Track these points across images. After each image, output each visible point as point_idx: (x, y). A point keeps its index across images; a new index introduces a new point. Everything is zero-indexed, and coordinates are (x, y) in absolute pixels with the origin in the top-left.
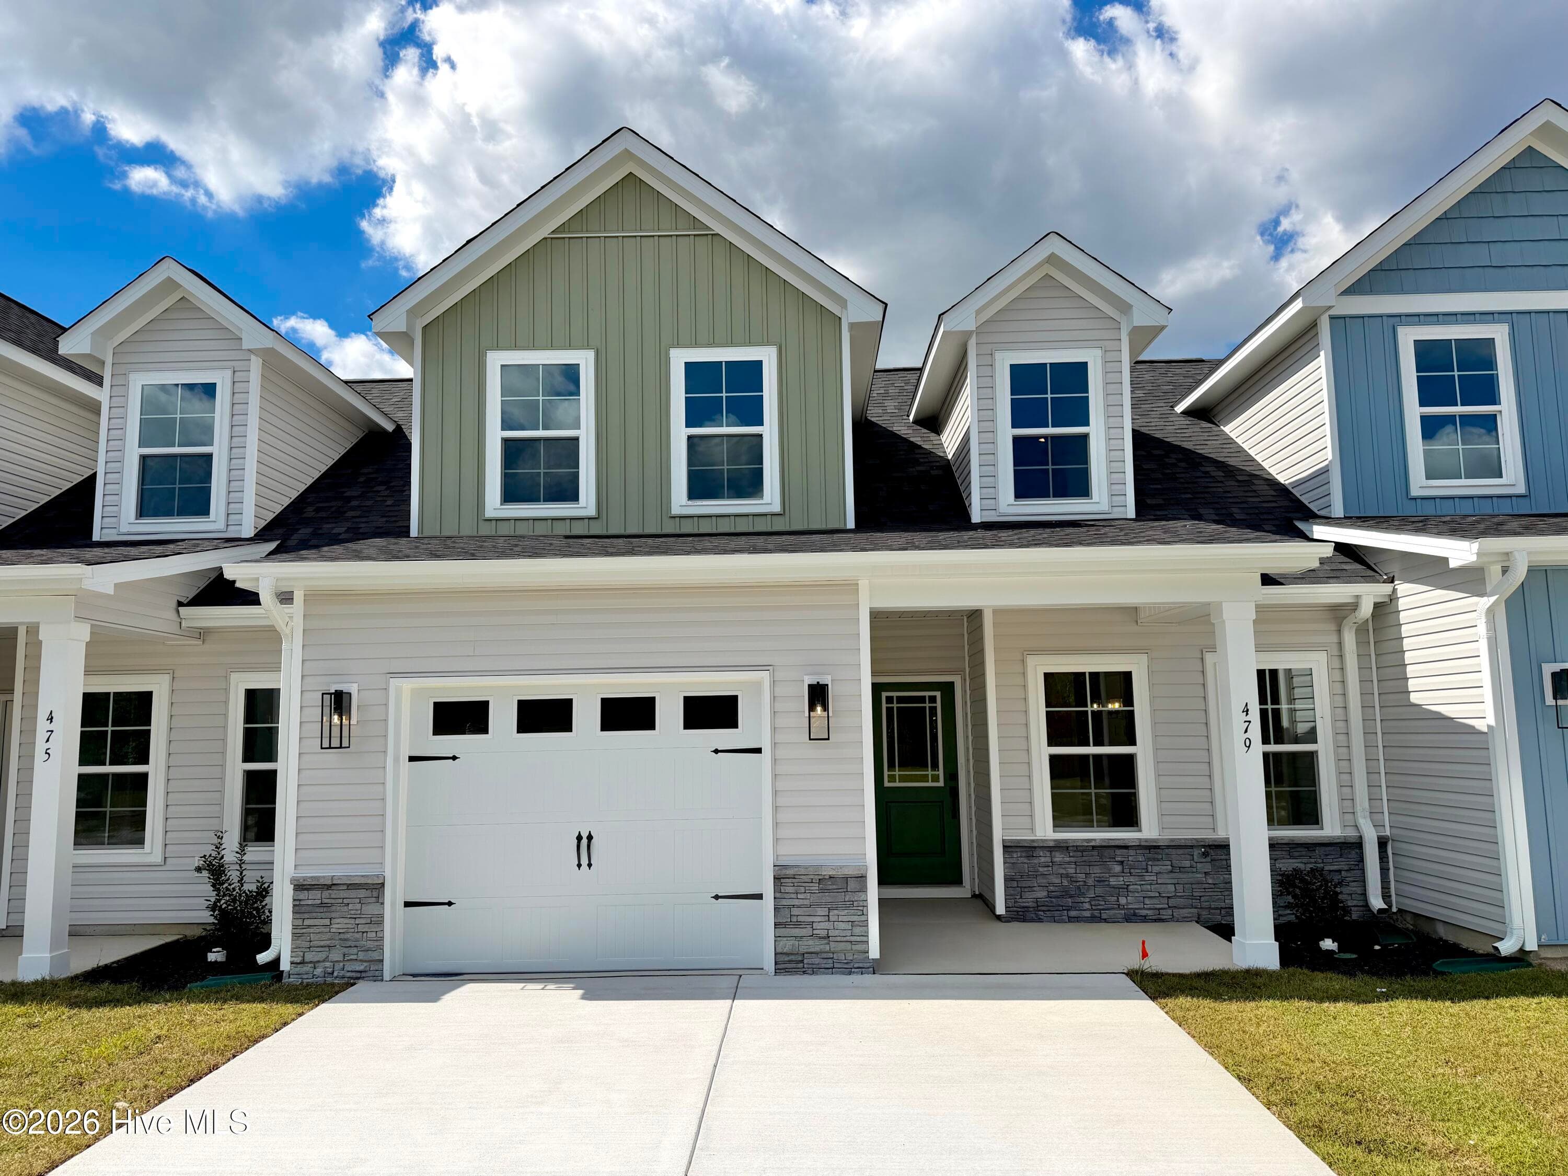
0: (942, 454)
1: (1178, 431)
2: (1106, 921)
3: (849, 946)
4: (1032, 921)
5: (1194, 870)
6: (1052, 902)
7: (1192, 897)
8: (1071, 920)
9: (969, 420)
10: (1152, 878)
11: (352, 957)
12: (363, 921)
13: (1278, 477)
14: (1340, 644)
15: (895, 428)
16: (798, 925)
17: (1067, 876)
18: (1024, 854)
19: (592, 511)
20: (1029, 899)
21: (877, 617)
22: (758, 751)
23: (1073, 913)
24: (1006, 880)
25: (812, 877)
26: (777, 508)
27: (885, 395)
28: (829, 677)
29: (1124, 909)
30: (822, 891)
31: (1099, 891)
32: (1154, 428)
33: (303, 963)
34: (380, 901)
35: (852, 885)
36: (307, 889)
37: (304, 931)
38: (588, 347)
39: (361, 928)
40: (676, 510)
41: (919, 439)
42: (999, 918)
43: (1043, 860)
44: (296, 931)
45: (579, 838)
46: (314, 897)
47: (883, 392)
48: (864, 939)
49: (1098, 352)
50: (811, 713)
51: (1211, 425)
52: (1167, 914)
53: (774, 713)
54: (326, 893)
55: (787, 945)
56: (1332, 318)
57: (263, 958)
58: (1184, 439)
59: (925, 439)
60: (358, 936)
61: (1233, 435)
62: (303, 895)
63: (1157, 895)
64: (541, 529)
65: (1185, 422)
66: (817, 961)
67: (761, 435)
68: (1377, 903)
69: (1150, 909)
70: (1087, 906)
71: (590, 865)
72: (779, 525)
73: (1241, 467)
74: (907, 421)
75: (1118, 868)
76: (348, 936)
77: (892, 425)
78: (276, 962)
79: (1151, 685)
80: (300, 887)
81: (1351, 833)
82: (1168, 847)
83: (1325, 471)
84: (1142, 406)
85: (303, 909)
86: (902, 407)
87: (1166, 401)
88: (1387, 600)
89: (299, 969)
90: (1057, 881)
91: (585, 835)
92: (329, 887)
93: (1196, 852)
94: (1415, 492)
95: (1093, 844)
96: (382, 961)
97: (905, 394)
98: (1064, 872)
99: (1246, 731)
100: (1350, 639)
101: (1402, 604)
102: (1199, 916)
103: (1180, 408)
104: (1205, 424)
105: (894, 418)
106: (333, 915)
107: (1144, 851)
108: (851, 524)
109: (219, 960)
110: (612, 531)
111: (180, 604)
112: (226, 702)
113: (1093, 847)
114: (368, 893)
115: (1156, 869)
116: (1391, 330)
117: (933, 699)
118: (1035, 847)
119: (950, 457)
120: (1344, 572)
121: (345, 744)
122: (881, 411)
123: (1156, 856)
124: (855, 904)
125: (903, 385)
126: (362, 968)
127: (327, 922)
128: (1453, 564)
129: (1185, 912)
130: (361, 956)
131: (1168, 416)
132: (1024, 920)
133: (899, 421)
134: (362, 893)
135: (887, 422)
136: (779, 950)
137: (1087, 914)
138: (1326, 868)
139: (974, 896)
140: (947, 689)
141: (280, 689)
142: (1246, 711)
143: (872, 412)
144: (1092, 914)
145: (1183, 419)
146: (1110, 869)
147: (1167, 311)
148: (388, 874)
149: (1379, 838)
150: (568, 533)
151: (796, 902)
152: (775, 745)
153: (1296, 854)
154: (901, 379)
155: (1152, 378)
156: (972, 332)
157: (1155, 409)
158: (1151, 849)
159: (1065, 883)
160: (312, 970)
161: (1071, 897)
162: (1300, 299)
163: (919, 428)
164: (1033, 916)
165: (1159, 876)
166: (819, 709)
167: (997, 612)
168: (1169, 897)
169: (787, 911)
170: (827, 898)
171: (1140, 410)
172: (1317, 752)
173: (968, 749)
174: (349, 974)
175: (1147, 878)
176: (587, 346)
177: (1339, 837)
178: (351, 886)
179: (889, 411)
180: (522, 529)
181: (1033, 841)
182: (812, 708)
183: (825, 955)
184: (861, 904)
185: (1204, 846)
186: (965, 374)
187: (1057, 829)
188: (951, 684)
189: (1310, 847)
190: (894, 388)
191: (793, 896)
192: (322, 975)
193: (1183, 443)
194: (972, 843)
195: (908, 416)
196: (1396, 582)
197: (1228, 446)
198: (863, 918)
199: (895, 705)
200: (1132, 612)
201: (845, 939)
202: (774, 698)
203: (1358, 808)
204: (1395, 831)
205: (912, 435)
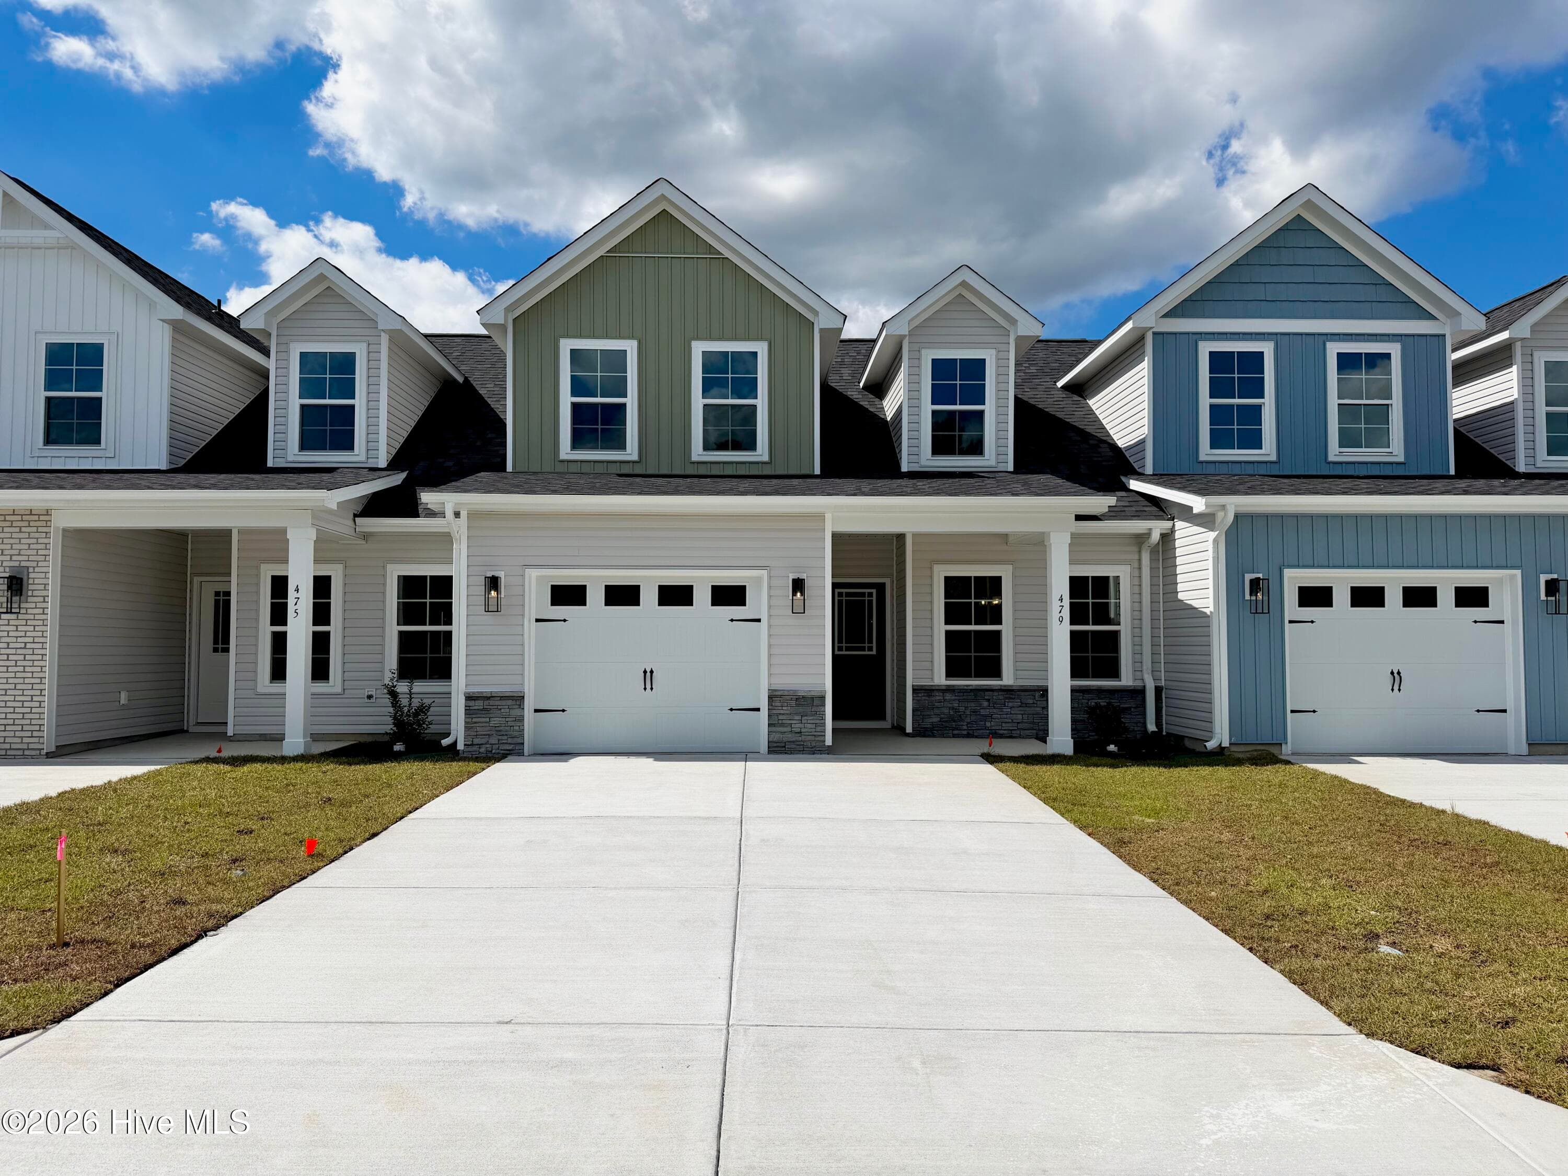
0: (883, 417)
1: (1056, 403)
2: (977, 737)
3: (813, 738)
4: (929, 736)
5: (1036, 705)
6: (942, 725)
7: (1033, 723)
8: (954, 736)
9: (902, 397)
10: (1008, 710)
11: (504, 741)
12: (511, 719)
13: (1117, 442)
14: (1140, 560)
15: (849, 393)
16: (782, 725)
17: (953, 708)
18: (925, 695)
19: (635, 457)
20: (927, 723)
21: (836, 537)
22: (759, 620)
23: (956, 732)
24: (913, 711)
25: (792, 697)
26: (766, 458)
27: (841, 363)
28: (805, 575)
29: (989, 730)
30: (797, 705)
31: (973, 718)
32: (1039, 400)
33: (472, 745)
34: (522, 707)
35: (816, 702)
36: (475, 700)
37: (472, 725)
38: (633, 338)
39: (510, 724)
40: (695, 458)
41: (867, 403)
42: (908, 735)
43: (938, 698)
44: (466, 725)
45: (645, 672)
46: (479, 704)
47: (840, 360)
48: (823, 734)
49: (994, 352)
50: (794, 597)
51: (1080, 399)
52: (1015, 733)
53: (770, 597)
54: (486, 702)
55: (776, 737)
56: (1154, 333)
57: (445, 742)
58: (1058, 410)
59: (871, 403)
60: (508, 728)
61: (1094, 408)
62: (471, 703)
63: (1010, 721)
64: (600, 469)
65: (1062, 396)
66: (794, 746)
67: (756, 406)
68: (1152, 727)
69: (1005, 730)
70: (965, 727)
71: (652, 689)
72: (767, 471)
73: (1094, 434)
74: (858, 387)
75: (985, 704)
76: (501, 728)
77: (845, 390)
78: (455, 743)
79: (1014, 586)
80: (469, 698)
81: (1139, 684)
82: (1019, 690)
83: (1142, 442)
84: (1034, 380)
85: (472, 712)
86: (855, 375)
87: (1052, 377)
88: (1169, 532)
89: (470, 749)
90: (946, 711)
91: (648, 670)
92: (488, 698)
93: (1037, 694)
94: (1202, 458)
95: (971, 688)
96: (523, 744)
97: (857, 363)
98: (951, 706)
99: (1060, 612)
100: (1146, 557)
101: (1177, 535)
102: (1037, 734)
103: (1060, 384)
104: (1076, 398)
105: (848, 384)
106: (491, 716)
107: (1003, 693)
108: (817, 471)
109: (402, 750)
110: (650, 472)
111: (355, 516)
112: (384, 584)
113: (971, 690)
114: (514, 702)
115: (1010, 704)
116: (1194, 343)
117: (870, 595)
118: (933, 690)
119: (889, 419)
120: (1144, 512)
121: (499, 610)
122: (838, 378)
123: (1011, 696)
124: (818, 713)
125: (856, 354)
126: (510, 748)
127: (488, 720)
128: (1195, 511)
129: (1027, 732)
130: (510, 741)
131: (1051, 389)
132: (924, 736)
133: (852, 387)
134: (510, 702)
135: (843, 387)
136: (771, 740)
137: (965, 732)
138: (1121, 706)
139: (893, 727)
140: (881, 588)
141: (452, 576)
142: (1061, 600)
143: (832, 378)
144: (968, 733)
145: (1061, 392)
146: (981, 705)
147: (1042, 325)
148: (526, 691)
149: (1156, 687)
150: (619, 472)
151: (782, 712)
152: (770, 616)
153: (1103, 696)
154: (854, 349)
155: (1045, 356)
156: (905, 336)
157: (1042, 383)
158: (1008, 692)
159: (952, 713)
160: (478, 749)
161: (954, 722)
162: (1131, 322)
163: (867, 393)
164: (930, 733)
165: (1013, 709)
166: (799, 594)
167: (915, 535)
168: (1018, 723)
169: (776, 717)
170: (801, 709)
171: (1030, 384)
172: (1120, 631)
173: (893, 629)
174: (502, 752)
175: (1005, 710)
176: (631, 337)
177: (1131, 686)
178: (503, 698)
179: (844, 378)
180: (586, 468)
181: (932, 685)
182: (794, 594)
183: (798, 743)
184: (822, 713)
185: (1042, 690)
186: (899, 364)
187: (947, 678)
188: (884, 584)
189: (1112, 692)
190: (848, 357)
191: (780, 708)
192: (485, 752)
193: (1057, 413)
194: (893, 692)
195: (859, 383)
196: (1175, 520)
197: (1089, 416)
198: (823, 721)
199: (844, 598)
200: (1004, 537)
201: (811, 734)
202: (770, 587)
203: (1145, 668)
204: (1168, 683)
205: (861, 400)
